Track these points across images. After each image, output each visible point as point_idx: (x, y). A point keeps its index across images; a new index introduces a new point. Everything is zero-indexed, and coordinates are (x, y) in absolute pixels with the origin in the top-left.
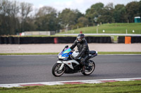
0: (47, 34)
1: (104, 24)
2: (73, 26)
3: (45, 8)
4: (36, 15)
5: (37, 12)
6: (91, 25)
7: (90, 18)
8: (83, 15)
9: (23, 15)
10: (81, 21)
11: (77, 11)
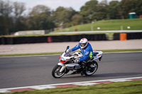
0: (41, 33)
1: (99, 21)
2: (67, 24)
3: (38, 7)
4: (30, 14)
5: (31, 11)
6: (85, 23)
7: (84, 16)
8: (77, 13)
9: (17, 14)
10: (76, 18)
11: (71, 8)
